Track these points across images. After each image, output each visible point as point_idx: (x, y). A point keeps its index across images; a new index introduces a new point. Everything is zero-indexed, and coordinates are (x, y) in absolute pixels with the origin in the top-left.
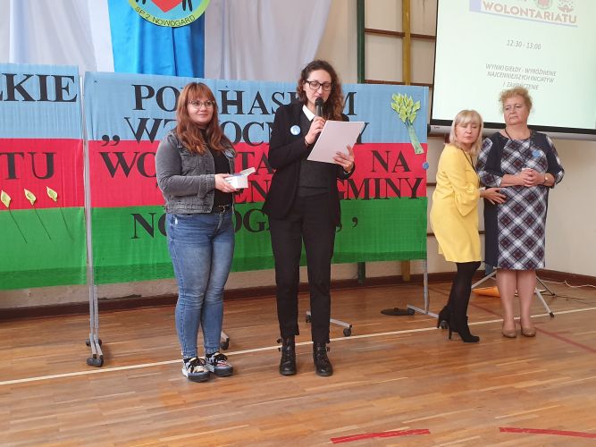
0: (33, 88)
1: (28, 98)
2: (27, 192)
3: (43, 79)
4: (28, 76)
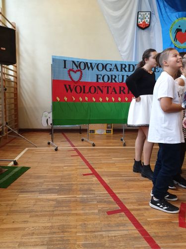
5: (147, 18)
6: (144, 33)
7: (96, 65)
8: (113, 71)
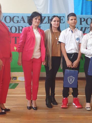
7: (4, 18)
8: (20, 22)
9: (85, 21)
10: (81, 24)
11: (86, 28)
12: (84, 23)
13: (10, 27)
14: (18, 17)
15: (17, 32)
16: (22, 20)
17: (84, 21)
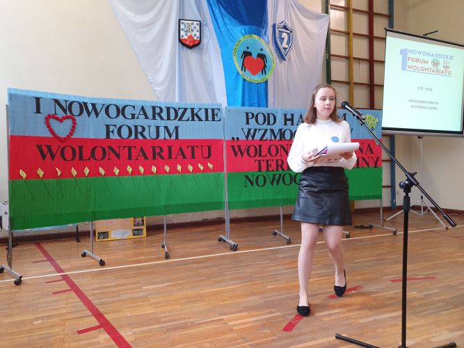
0: (202, 114)
1: (200, 120)
2: (199, 165)
3: (206, 110)
4: (200, 109)
5: (195, 30)
6: (192, 55)
7: (104, 108)
8: (138, 118)
9: (254, 119)
10: (248, 123)
11: (255, 130)
12: (252, 121)
13: (118, 127)
14: (134, 107)
15: (133, 137)
16: (142, 113)
17: (253, 117)
